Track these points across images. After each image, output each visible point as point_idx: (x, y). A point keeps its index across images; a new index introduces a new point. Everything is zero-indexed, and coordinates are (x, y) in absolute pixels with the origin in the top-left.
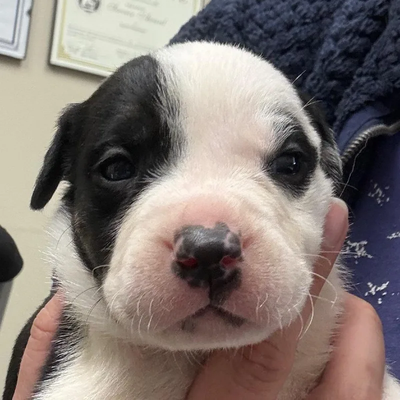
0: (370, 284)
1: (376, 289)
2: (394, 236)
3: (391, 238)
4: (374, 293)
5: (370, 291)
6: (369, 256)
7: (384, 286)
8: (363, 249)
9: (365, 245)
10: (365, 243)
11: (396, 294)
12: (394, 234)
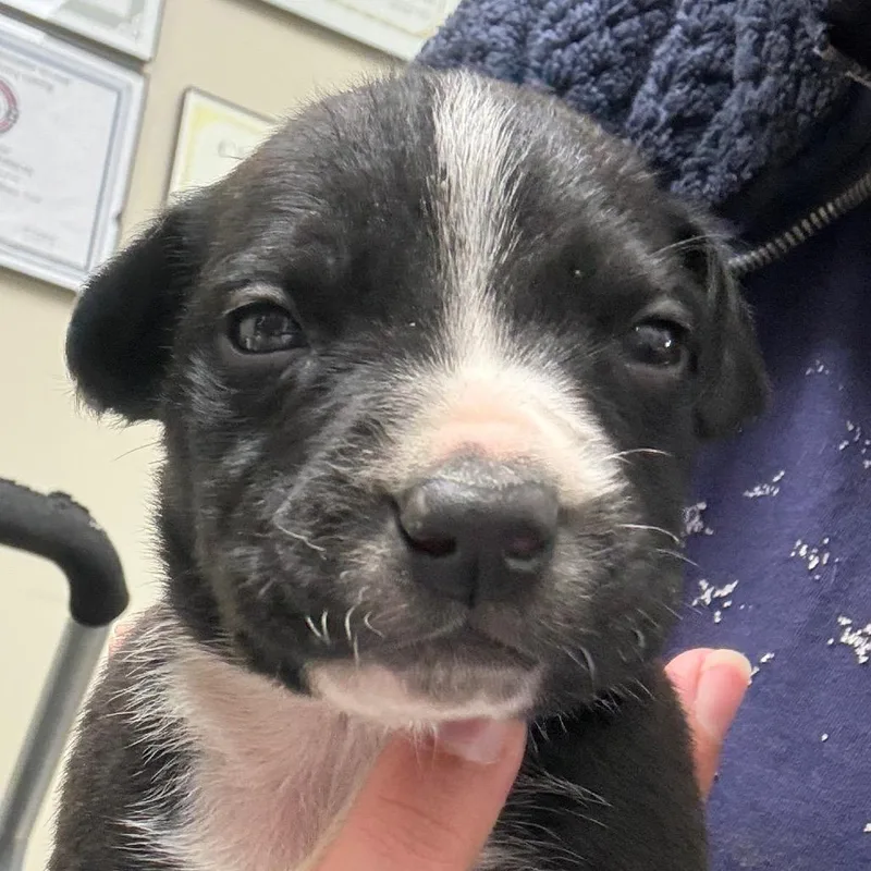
0: (704, 584)
1: (713, 593)
2: (757, 491)
3: (751, 495)
4: (708, 601)
5: (702, 598)
6: (709, 532)
7: (729, 589)
8: (697, 518)
9: (702, 512)
10: (702, 506)
11: (746, 608)
12: (757, 489)
